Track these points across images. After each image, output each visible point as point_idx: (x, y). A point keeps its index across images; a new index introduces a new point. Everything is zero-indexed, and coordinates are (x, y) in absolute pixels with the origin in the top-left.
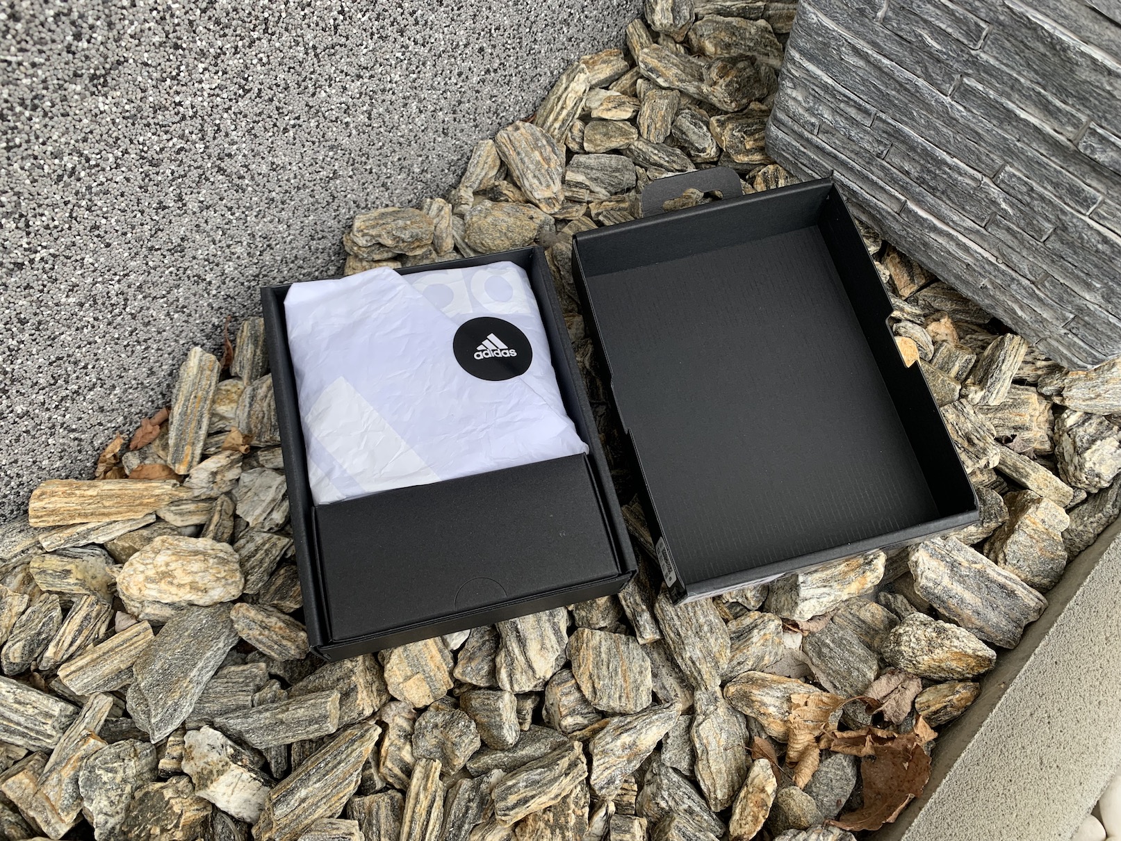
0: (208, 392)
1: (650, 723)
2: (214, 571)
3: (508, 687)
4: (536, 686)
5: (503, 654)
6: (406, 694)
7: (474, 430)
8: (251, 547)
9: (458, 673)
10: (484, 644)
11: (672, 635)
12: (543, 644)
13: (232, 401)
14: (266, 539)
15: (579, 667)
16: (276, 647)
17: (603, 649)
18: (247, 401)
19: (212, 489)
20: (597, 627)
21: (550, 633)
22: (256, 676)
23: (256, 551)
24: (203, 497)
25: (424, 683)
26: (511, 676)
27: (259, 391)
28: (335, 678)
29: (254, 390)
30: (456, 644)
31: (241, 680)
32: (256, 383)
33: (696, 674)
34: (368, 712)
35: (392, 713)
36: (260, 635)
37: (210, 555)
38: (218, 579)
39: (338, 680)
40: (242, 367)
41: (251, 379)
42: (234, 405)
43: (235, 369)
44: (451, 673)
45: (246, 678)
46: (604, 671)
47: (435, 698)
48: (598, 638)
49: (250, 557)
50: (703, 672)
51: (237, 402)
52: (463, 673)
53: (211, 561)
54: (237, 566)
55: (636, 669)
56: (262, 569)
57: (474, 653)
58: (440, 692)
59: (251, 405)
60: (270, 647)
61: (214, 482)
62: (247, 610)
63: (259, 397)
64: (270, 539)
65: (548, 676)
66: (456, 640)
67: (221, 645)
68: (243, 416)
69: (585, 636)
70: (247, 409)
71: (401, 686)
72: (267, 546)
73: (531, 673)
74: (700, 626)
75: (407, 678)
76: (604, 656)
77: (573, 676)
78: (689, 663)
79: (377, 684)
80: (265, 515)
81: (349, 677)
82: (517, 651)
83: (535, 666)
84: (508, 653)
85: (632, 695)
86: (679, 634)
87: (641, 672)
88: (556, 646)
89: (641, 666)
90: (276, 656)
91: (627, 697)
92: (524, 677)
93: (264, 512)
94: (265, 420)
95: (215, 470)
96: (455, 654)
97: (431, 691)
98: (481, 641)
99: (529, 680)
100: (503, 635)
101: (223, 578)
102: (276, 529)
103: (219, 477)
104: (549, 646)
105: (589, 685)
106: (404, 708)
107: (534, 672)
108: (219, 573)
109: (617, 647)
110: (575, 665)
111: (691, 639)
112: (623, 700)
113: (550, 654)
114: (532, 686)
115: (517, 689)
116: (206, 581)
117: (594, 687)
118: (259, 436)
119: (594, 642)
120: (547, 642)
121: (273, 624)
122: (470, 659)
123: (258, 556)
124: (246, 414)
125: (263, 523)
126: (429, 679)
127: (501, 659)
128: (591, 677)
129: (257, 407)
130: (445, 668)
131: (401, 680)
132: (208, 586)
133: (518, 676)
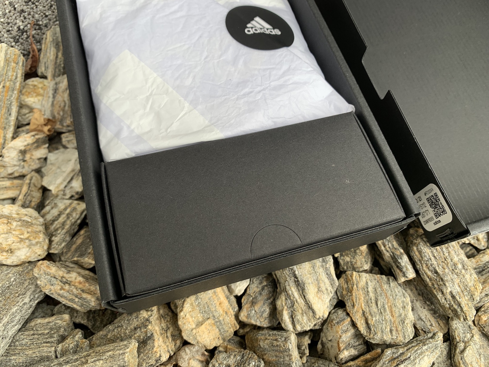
0: (15, 83)
1: (422, 353)
2: (17, 233)
3: (290, 327)
4: (315, 325)
5: (283, 297)
6: (198, 338)
7: (251, 92)
8: (55, 212)
9: (243, 317)
10: (263, 289)
11: (429, 273)
12: (319, 288)
13: (38, 95)
14: (68, 204)
15: (353, 306)
16: (77, 300)
17: (370, 289)
18: (51, 93)
19: (23, 167)
20: (361, 270)
21: (324, 277)
22: (60, 327)
23: (59, 215)
24: (16, 175)
25: (214, 328)
26: (292, 317)
27: (61, 85)
28: (132, 327)
29: (56, 84)
30: (240, 291)
31: (47, 331)
32: (58, 79)
33: (456, 307)
34: (164, 358)
35: (187, 358)
36: (61, 289)
37: (14, 219)
38: (22, 240)
39: (135, 329)
40: (46, 68)
41: (54, 76)
42: (40, 98)
43: (41, 70)
44: (237, 317)
45: (51, 329)
46: (374, 309)
47: (224, 340)
48: (364, 280)
49: (54, 221)
50: (463, 305)
51: (43, 96)
52: (248, 316)
53: (15, 224)
54: (41, 228)
55: (399, 305)
56: (64, 231)
57: (256, 298)
58: (228, 334)
59: (54, 97)
60: (72, 300)
61: (24, 161)
62: (48, 267)
63: (61, 90)
64: (71, 204)
65: (326, 316)
66: (240, 287)
67: (27, 300)
68: (47, 105)
69: (354, 278)
70: (51, 100)
71: (194, 331)
72: (68, 211)
73: (311, 314)
74: (455, 265)
75: (199, 324)
76: (372, 295)
77: (348, 314)
78: (449, 297)
79: (171, 329)
80: (65, 183)
81: (146, 326)
82: (296, 295)
83: (315, 307)
84: (288, 296)
85: (400, 328)
86: (436, 272)
87: (404, 307)
88: (330, 288)
89: (403, 302)
90: (78, 308)
91: (397, 330)
92: (305, 318)
93: (64, 180)
94: (67, 108)
95: (23, 148)
96: (239, 299)
97: (221, 334)
98: (260, 286)
99: (309, 320)
100: (282, 281)
101: (27, 238)
102: (77, 196)
103: (28, 156)
104: (324, 289)
105: (363, 322)
106: (197, 351)
107: (314, 312)
108: (23, 234)
109: (381, 287)
110: (348, 304)
111: (449, 277)
112: (394, 333)
113: (326, 296)
114: (312, 325)
115: (299, 329)
116: (10, 243)
117: (367, 323)
118: (61, 121)
119: (362, 283)
120: (322, 285)
121: (73, 279)
122: (253, 303)
123: (61, 220)
124: (50, 104)
125: (64, 191)
126: (218, 323)
127: (281, 302)
128: (364, 313)
129: (59, 98)
130: (232, 313)
131: (194, 326)
132: (13, 247)
133: (299, 317)
